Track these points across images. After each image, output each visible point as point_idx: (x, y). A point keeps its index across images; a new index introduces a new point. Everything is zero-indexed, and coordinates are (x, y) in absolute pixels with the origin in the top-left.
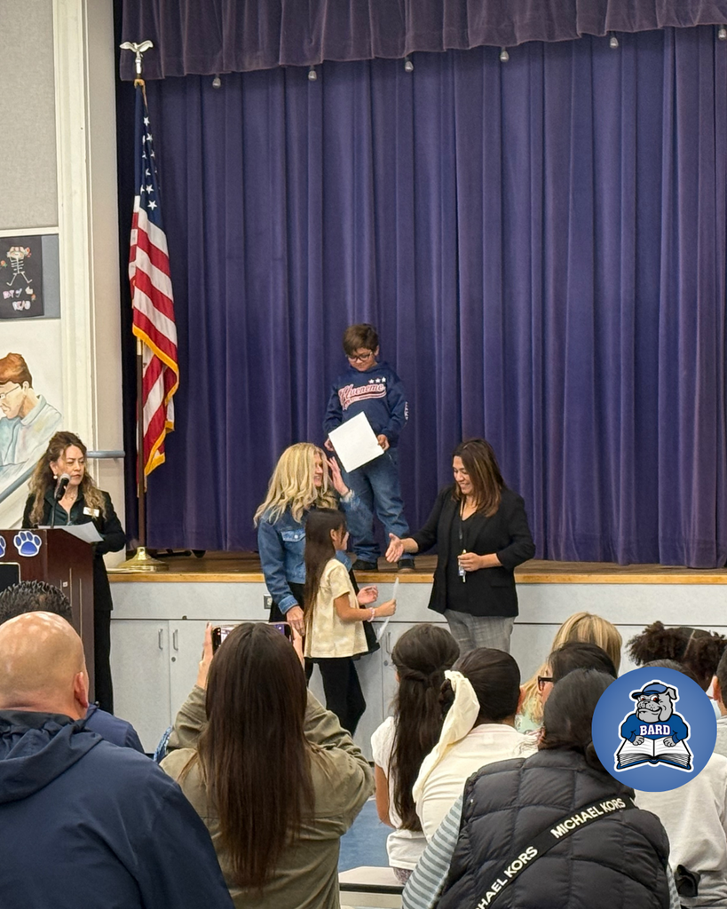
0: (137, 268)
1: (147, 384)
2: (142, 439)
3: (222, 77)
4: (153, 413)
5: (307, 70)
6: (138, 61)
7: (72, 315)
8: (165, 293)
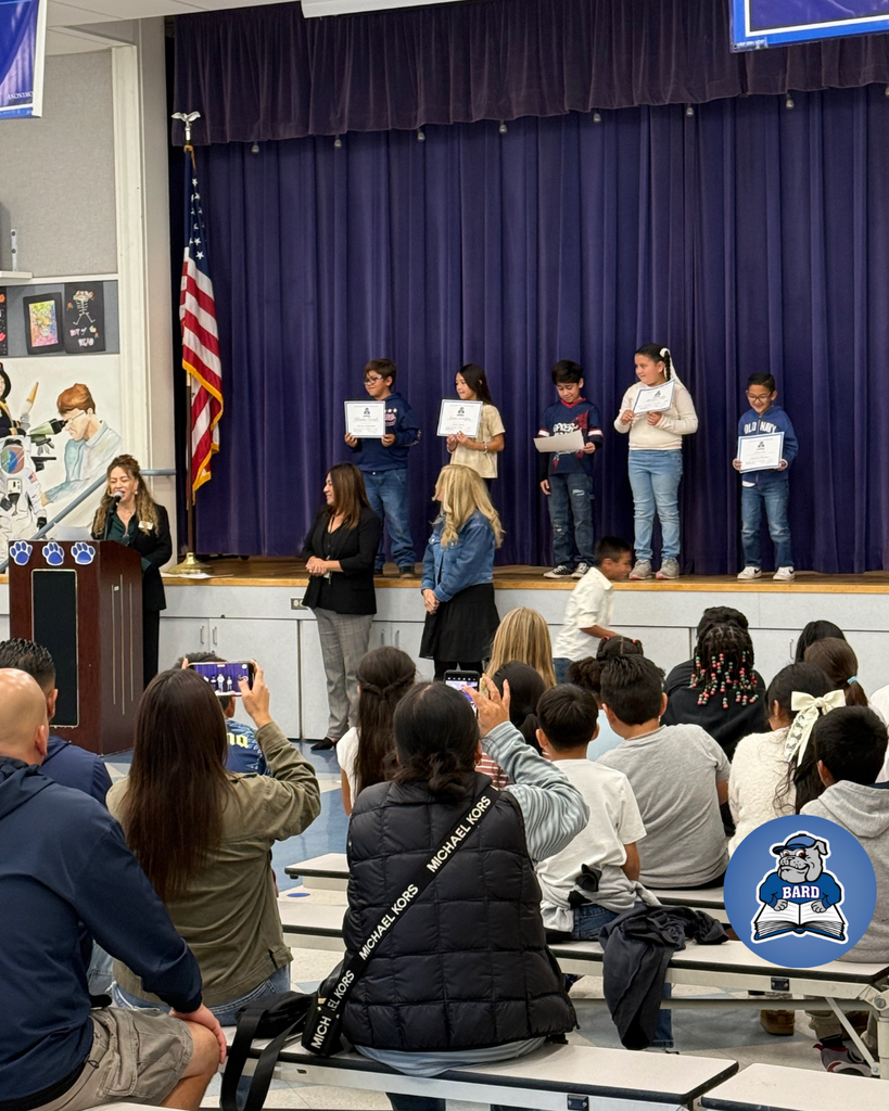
0: (186, 311)
1: (195, 411)
2: (191, 459)
3: (260, 144)
4: (201, 437)
5: (333, 139)
6: (188, 129)
7: (130, 352)
8: (211, 332)
